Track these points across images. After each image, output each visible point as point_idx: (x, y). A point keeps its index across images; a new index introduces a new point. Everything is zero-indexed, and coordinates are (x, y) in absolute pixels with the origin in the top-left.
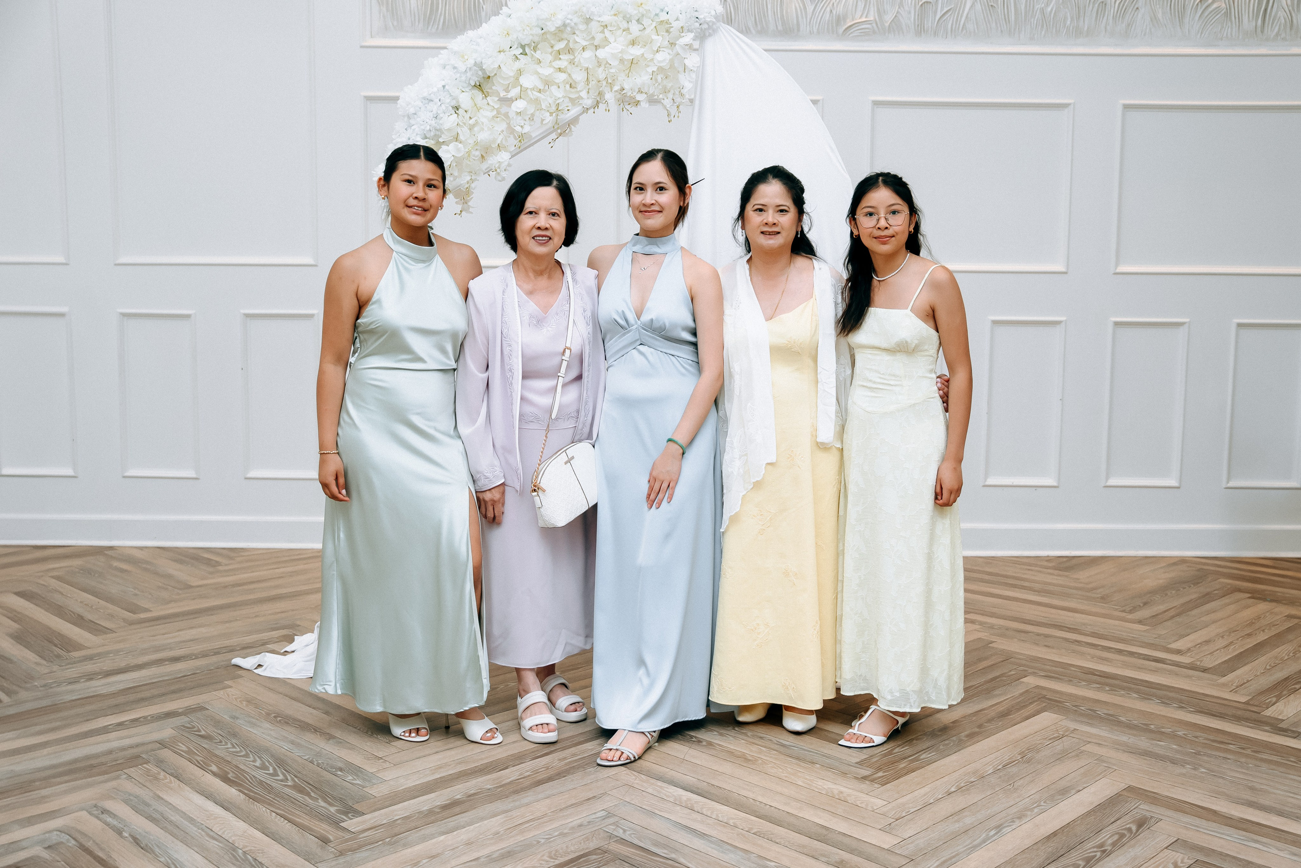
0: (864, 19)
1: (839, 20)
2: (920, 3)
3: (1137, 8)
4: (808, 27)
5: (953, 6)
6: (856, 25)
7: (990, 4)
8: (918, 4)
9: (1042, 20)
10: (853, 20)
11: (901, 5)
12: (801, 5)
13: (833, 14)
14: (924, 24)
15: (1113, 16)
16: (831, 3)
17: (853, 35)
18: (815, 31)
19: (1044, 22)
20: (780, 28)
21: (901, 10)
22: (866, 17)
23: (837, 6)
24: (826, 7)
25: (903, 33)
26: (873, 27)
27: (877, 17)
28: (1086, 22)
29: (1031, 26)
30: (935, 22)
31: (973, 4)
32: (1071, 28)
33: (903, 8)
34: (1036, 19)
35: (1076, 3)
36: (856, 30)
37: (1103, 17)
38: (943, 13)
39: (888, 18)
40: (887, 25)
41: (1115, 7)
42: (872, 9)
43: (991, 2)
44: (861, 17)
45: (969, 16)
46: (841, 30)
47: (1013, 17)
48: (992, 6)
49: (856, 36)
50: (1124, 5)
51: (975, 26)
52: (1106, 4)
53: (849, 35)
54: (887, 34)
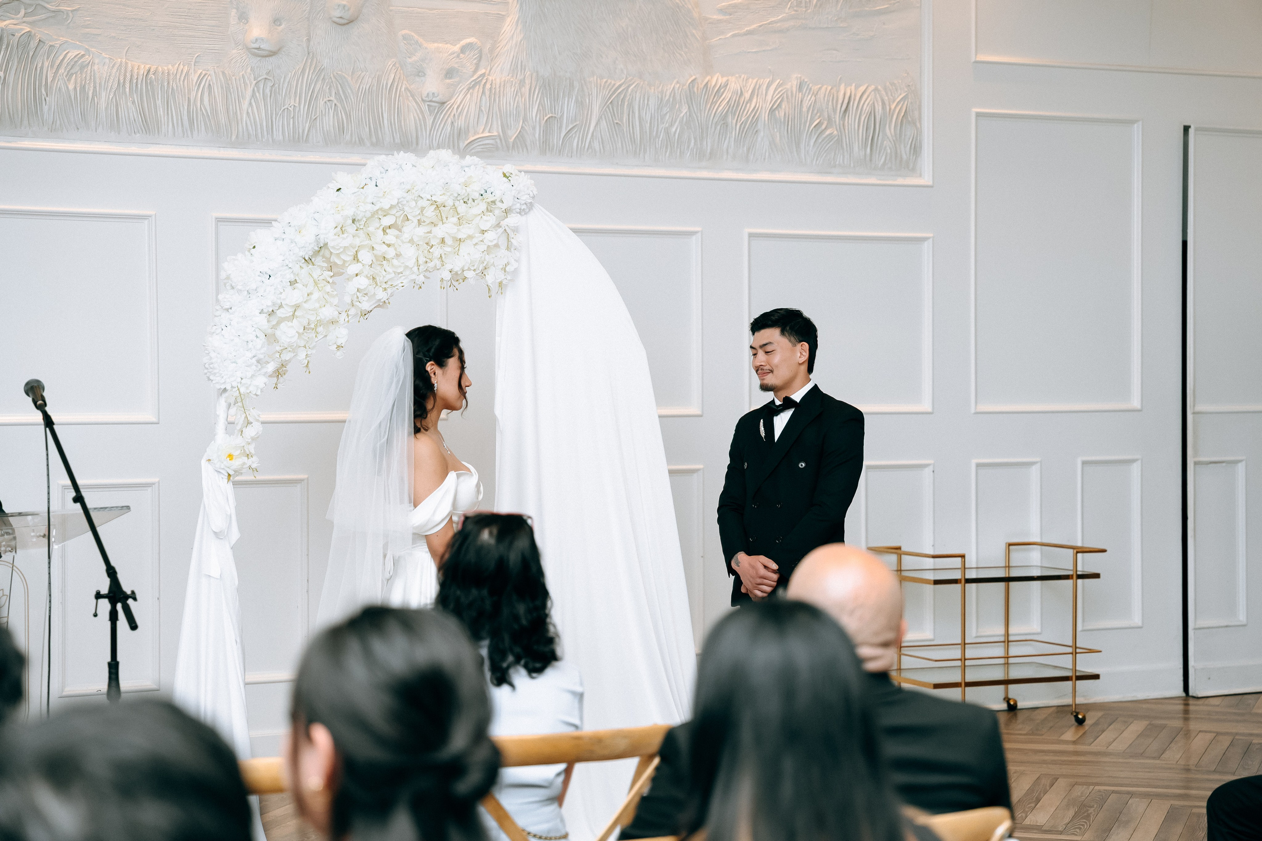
0: (488, 134)
1: (460, 133)
2: (546, 118)
3: (757, 131)
4: (427, 141)
5: (578, 123)
6: (480, 140)
7: (616, 121)
8: (543, 119)
9: (667, 140)
10: (475, 133)
11: (525, 120)
12: (421, 117)
13: (454, 128)
14: (549, 143)
15: (735, 138)
16: (453, 114)
17: (476, 150)
18: (435, 144)
19: (669, 143)
20: (398, 141)
21: (526, 125)
22: (489, 132)
23: (458, 119)
24: (447, 120)
25: (527, 149)
26: (496, 142)
27: (500, 130)
28: (709, 144)
29: (655, 146)
30: (560, 139)
31: (599, 120)
32: (695, 150)
33: (528, 122)
34: (660, 139)
35: (700, 123)
36: (478, 146)
37: (725, 139)
38: (567, 131)
39: (513, 134)
40: (512, 140)
41: (736, 129)
42: (495, 123)
43: (616, 120)
44: (483, 132)
45: (595, 134)
46: (462, 145)
47: (639, 139)
48: (617, 123)
49: (478, 152)
50: (744, 128)
51: (601, 146)
52: (727, 126)
53: (471, 150)
54: (510, 151)
